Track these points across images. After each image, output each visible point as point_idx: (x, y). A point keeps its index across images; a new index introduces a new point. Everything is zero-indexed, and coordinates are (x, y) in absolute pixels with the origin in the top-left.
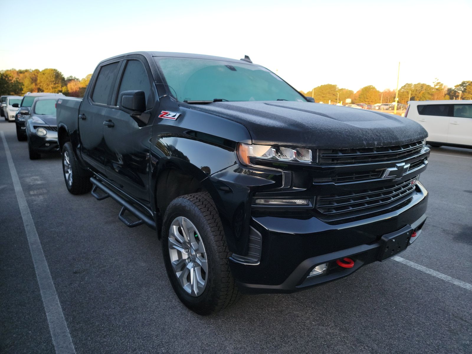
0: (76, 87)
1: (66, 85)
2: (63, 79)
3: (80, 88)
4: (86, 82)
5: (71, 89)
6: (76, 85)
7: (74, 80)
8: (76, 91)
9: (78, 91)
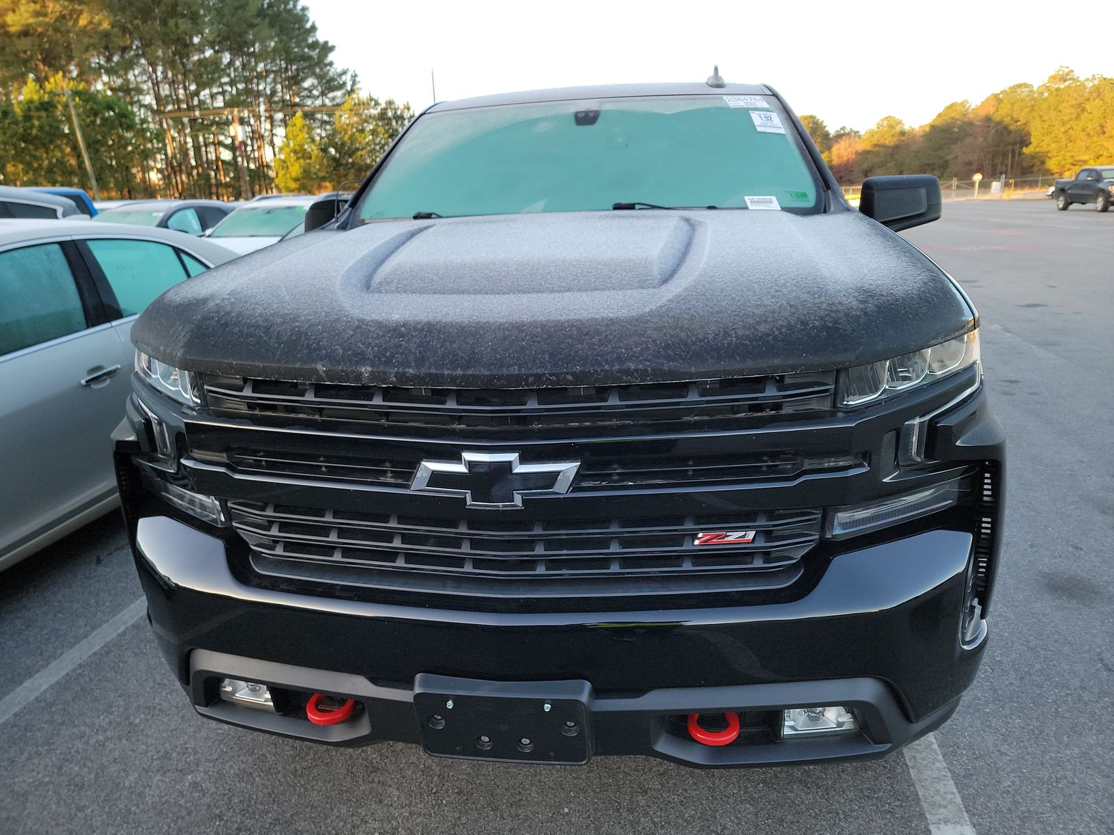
0: (850, 150)
1: (829, 148)
2: (827, 134)
3: (857, 153)
4: (873, 136)
5: (839, 157)
6: (850, 145)
7: (849, 134)
8: (848, 160)
9: (853, 160)
